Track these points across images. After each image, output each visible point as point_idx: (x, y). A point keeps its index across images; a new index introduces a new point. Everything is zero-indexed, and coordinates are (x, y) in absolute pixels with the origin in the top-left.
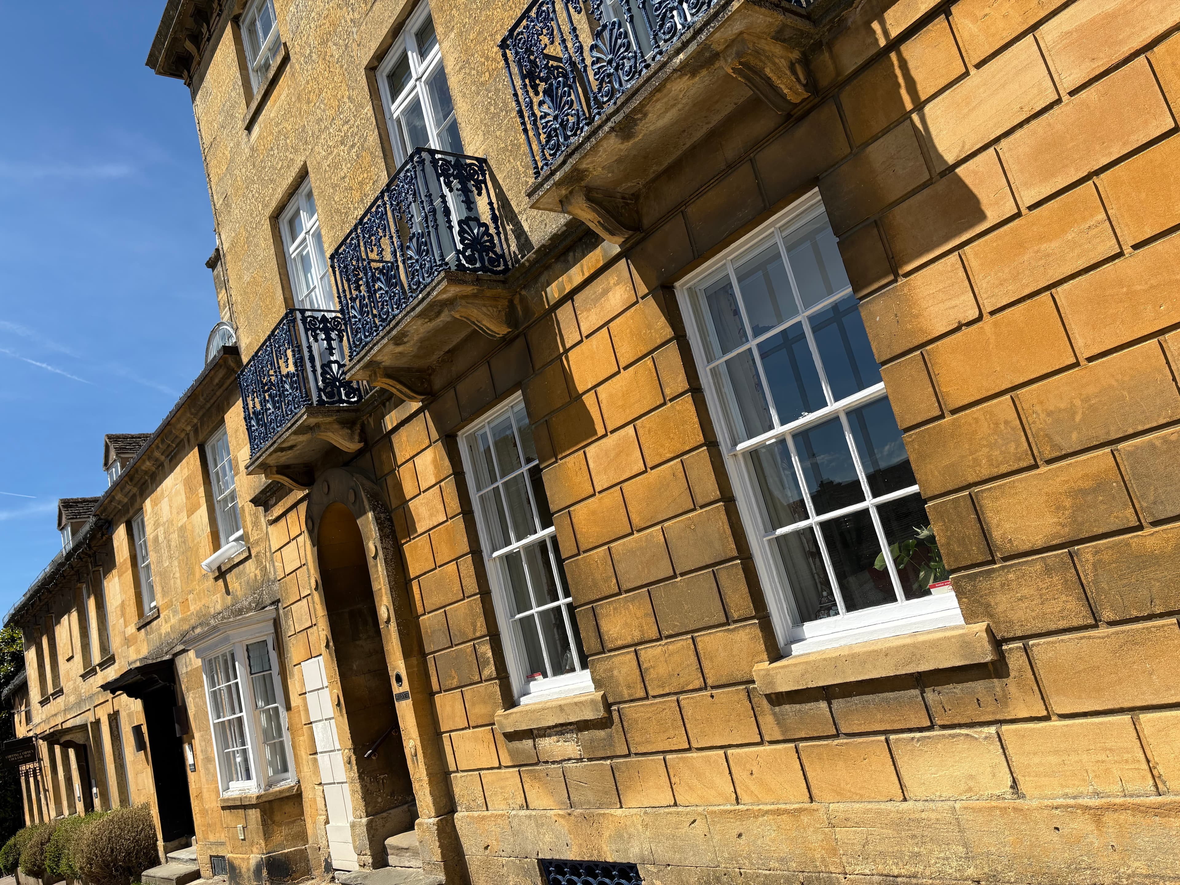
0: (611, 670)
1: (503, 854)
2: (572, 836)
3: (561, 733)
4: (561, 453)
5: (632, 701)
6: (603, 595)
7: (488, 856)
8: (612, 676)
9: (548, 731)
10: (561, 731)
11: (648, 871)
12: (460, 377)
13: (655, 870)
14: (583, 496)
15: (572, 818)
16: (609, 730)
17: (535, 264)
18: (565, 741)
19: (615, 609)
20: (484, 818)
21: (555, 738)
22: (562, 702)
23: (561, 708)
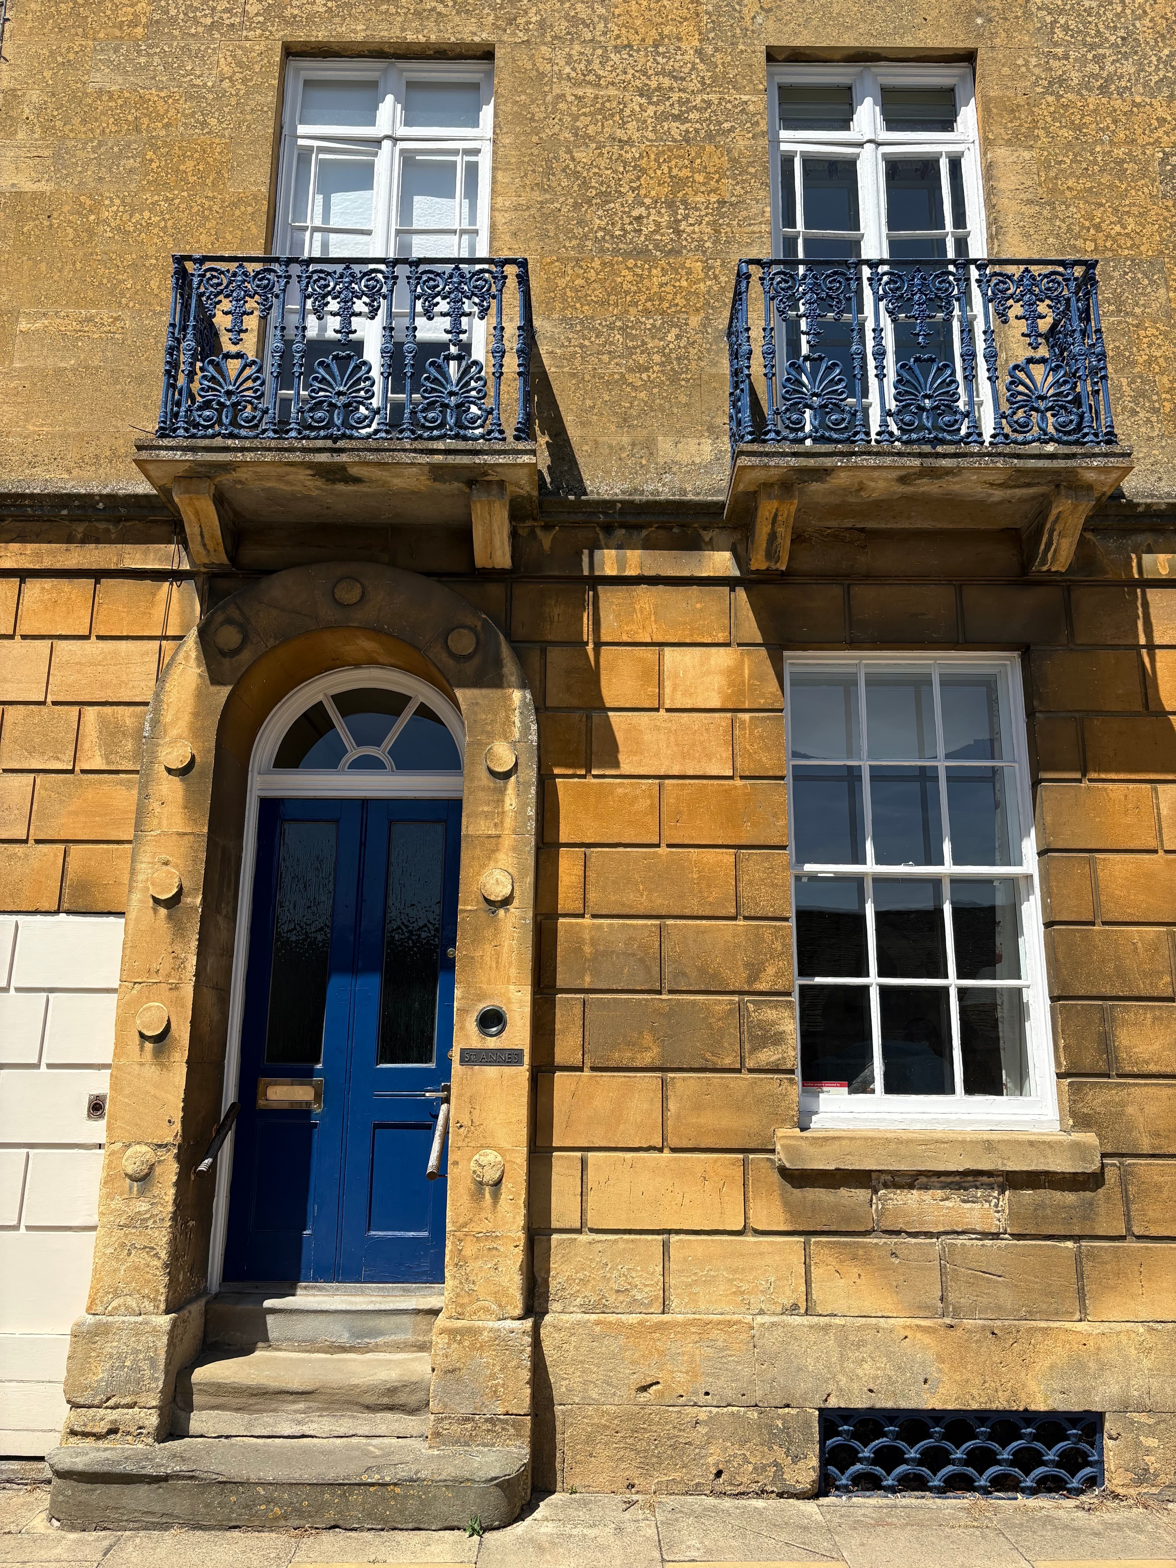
0: (1123, 1104)
1: (702, 1399)
2: (945, 1367)
3: (959, 1186)
4: (1099, 771)
5: (1153, 1156)
6: (1136, 993)
7: (643, 1406)
8: (1121, 1114)
9: (923, 1179)
10: (957, 1183)
11: (1132, 1423)
12: (870, 577)
13: (1151, 1421)
14: (1132, 846)
15: (959, 1332)
16: (1088, 1194)
17: (1152, 516)
18: (964, 1201)
19: (1155, 1018)
20: (660, 1327)
21: (939, 1193)
22: (995, 1137)
23: (989, 1146)
